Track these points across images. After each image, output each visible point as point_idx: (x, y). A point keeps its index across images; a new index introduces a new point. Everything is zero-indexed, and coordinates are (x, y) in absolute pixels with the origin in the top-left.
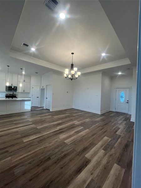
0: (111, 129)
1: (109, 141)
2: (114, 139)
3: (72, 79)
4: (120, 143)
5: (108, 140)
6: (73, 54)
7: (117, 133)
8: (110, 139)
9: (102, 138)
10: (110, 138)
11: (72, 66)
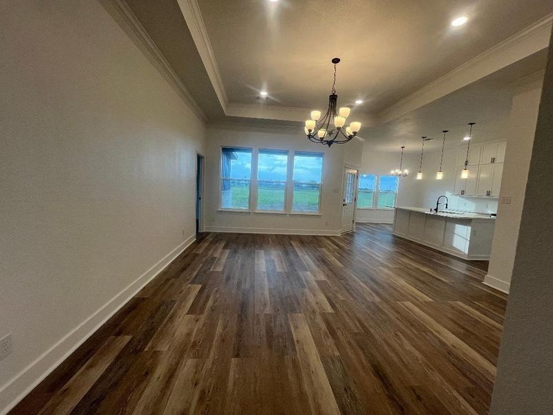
0: (217, 291)
1: (213, 267)
2: (205, 272)
3: (330, 143)
4: (194, 270)
5: (215, 268)
6: (336, 61)
7: (200, 286)
8: (211, 270)
9: (225, 267)
10: (212, 272)
11: (333, 102)
